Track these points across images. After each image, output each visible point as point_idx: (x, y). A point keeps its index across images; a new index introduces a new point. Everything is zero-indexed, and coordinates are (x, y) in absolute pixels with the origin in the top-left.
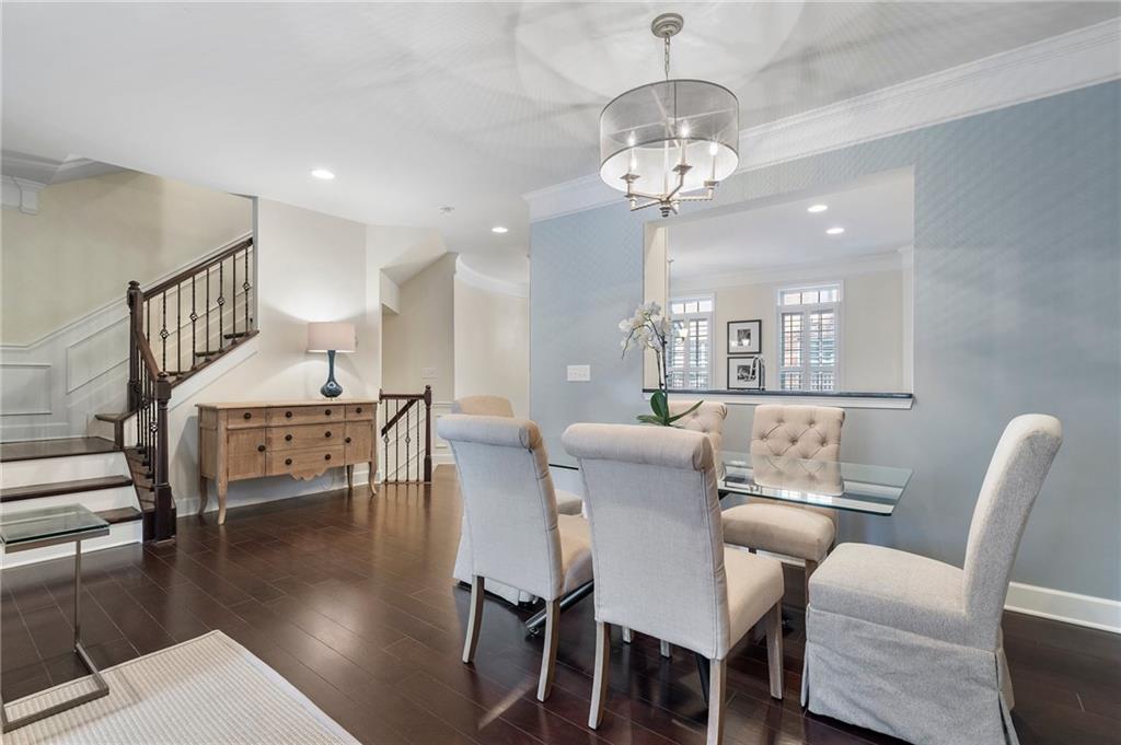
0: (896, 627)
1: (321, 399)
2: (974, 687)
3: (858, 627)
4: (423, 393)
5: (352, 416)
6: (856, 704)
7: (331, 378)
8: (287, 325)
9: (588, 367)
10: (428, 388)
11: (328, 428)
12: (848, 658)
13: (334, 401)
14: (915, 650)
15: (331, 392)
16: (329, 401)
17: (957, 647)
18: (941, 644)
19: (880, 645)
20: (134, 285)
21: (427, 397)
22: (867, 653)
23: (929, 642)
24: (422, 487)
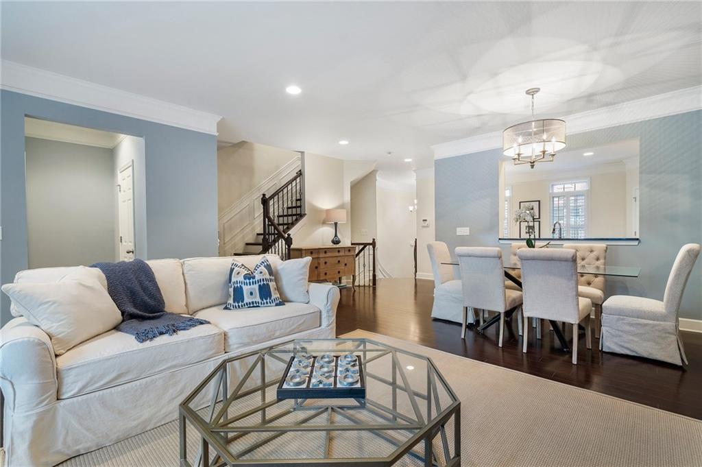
0: (638, 318)
1: (331, 245)
2: (667, 335)
3: (623, 319)
4: (371, 242)
5: (347, 253)
6: (623, 347)
7: (336, 236)
8: (317, 211)
9: (468, 228)
10: (374, 239)
11: (339, 259)
12: (619, 330)
13: (337, 246)
14: (646, 325)
15: (336, 242)
16: (335, 246)
17: (661, 323)
18: (655, 322)
19: (631, 325)
20: (264, 195)
21: (373, 244)
22: (627, 328)
23: (651, 322)
24: (371, 288)
